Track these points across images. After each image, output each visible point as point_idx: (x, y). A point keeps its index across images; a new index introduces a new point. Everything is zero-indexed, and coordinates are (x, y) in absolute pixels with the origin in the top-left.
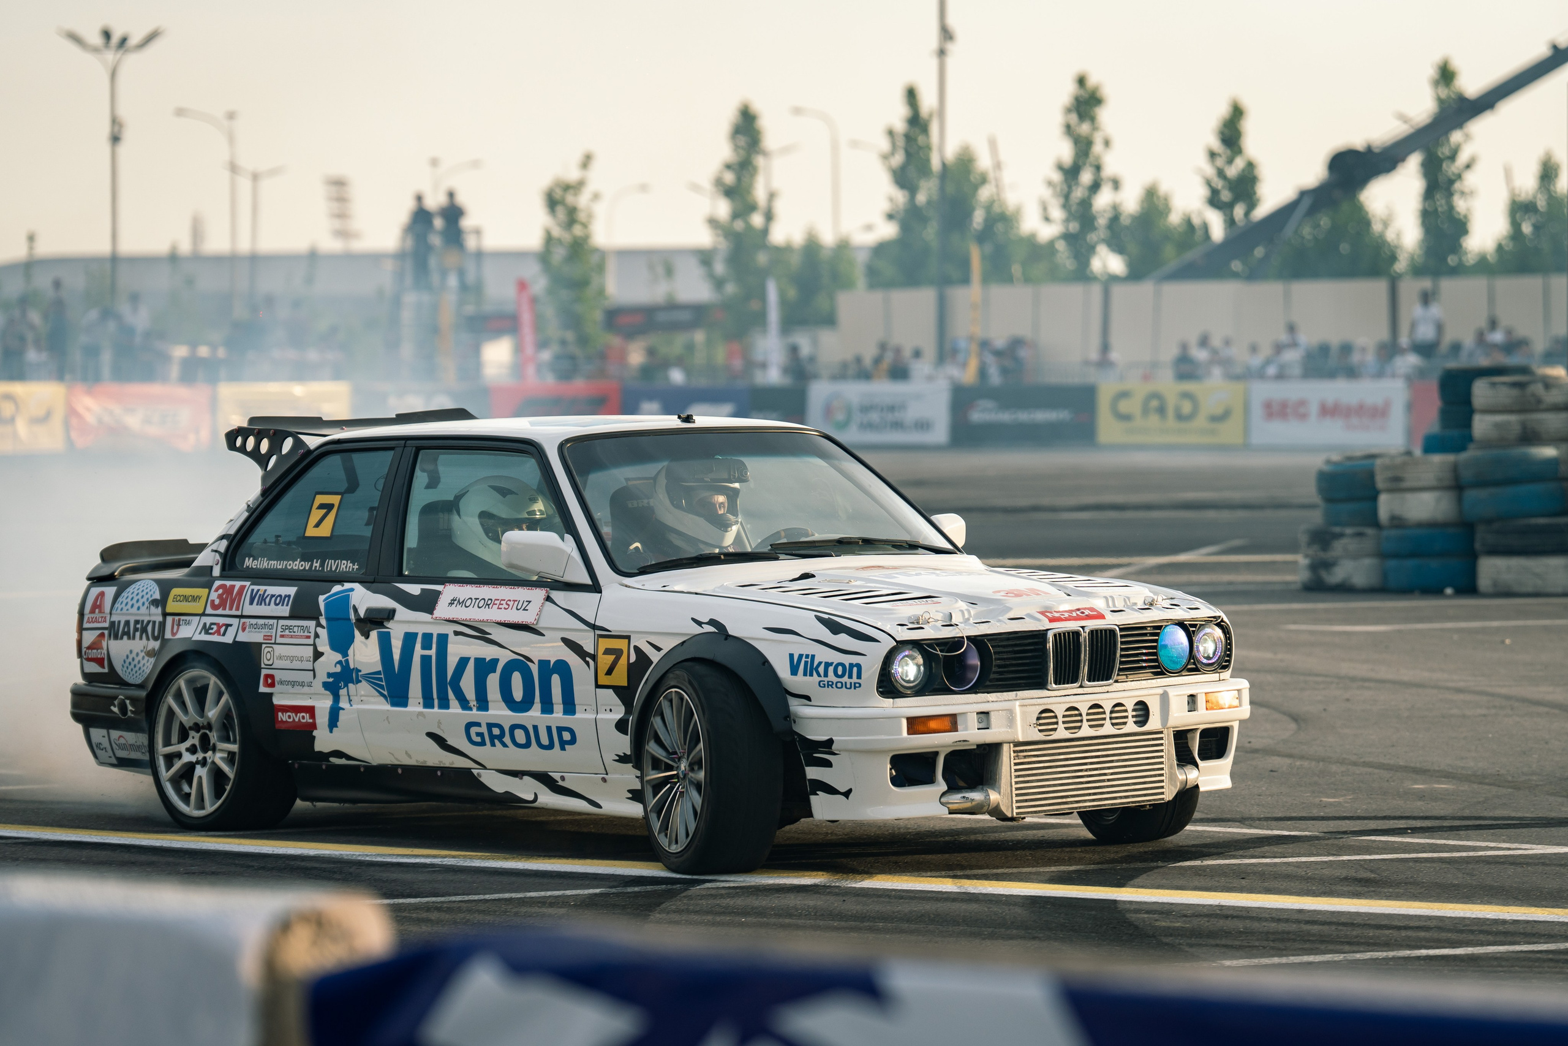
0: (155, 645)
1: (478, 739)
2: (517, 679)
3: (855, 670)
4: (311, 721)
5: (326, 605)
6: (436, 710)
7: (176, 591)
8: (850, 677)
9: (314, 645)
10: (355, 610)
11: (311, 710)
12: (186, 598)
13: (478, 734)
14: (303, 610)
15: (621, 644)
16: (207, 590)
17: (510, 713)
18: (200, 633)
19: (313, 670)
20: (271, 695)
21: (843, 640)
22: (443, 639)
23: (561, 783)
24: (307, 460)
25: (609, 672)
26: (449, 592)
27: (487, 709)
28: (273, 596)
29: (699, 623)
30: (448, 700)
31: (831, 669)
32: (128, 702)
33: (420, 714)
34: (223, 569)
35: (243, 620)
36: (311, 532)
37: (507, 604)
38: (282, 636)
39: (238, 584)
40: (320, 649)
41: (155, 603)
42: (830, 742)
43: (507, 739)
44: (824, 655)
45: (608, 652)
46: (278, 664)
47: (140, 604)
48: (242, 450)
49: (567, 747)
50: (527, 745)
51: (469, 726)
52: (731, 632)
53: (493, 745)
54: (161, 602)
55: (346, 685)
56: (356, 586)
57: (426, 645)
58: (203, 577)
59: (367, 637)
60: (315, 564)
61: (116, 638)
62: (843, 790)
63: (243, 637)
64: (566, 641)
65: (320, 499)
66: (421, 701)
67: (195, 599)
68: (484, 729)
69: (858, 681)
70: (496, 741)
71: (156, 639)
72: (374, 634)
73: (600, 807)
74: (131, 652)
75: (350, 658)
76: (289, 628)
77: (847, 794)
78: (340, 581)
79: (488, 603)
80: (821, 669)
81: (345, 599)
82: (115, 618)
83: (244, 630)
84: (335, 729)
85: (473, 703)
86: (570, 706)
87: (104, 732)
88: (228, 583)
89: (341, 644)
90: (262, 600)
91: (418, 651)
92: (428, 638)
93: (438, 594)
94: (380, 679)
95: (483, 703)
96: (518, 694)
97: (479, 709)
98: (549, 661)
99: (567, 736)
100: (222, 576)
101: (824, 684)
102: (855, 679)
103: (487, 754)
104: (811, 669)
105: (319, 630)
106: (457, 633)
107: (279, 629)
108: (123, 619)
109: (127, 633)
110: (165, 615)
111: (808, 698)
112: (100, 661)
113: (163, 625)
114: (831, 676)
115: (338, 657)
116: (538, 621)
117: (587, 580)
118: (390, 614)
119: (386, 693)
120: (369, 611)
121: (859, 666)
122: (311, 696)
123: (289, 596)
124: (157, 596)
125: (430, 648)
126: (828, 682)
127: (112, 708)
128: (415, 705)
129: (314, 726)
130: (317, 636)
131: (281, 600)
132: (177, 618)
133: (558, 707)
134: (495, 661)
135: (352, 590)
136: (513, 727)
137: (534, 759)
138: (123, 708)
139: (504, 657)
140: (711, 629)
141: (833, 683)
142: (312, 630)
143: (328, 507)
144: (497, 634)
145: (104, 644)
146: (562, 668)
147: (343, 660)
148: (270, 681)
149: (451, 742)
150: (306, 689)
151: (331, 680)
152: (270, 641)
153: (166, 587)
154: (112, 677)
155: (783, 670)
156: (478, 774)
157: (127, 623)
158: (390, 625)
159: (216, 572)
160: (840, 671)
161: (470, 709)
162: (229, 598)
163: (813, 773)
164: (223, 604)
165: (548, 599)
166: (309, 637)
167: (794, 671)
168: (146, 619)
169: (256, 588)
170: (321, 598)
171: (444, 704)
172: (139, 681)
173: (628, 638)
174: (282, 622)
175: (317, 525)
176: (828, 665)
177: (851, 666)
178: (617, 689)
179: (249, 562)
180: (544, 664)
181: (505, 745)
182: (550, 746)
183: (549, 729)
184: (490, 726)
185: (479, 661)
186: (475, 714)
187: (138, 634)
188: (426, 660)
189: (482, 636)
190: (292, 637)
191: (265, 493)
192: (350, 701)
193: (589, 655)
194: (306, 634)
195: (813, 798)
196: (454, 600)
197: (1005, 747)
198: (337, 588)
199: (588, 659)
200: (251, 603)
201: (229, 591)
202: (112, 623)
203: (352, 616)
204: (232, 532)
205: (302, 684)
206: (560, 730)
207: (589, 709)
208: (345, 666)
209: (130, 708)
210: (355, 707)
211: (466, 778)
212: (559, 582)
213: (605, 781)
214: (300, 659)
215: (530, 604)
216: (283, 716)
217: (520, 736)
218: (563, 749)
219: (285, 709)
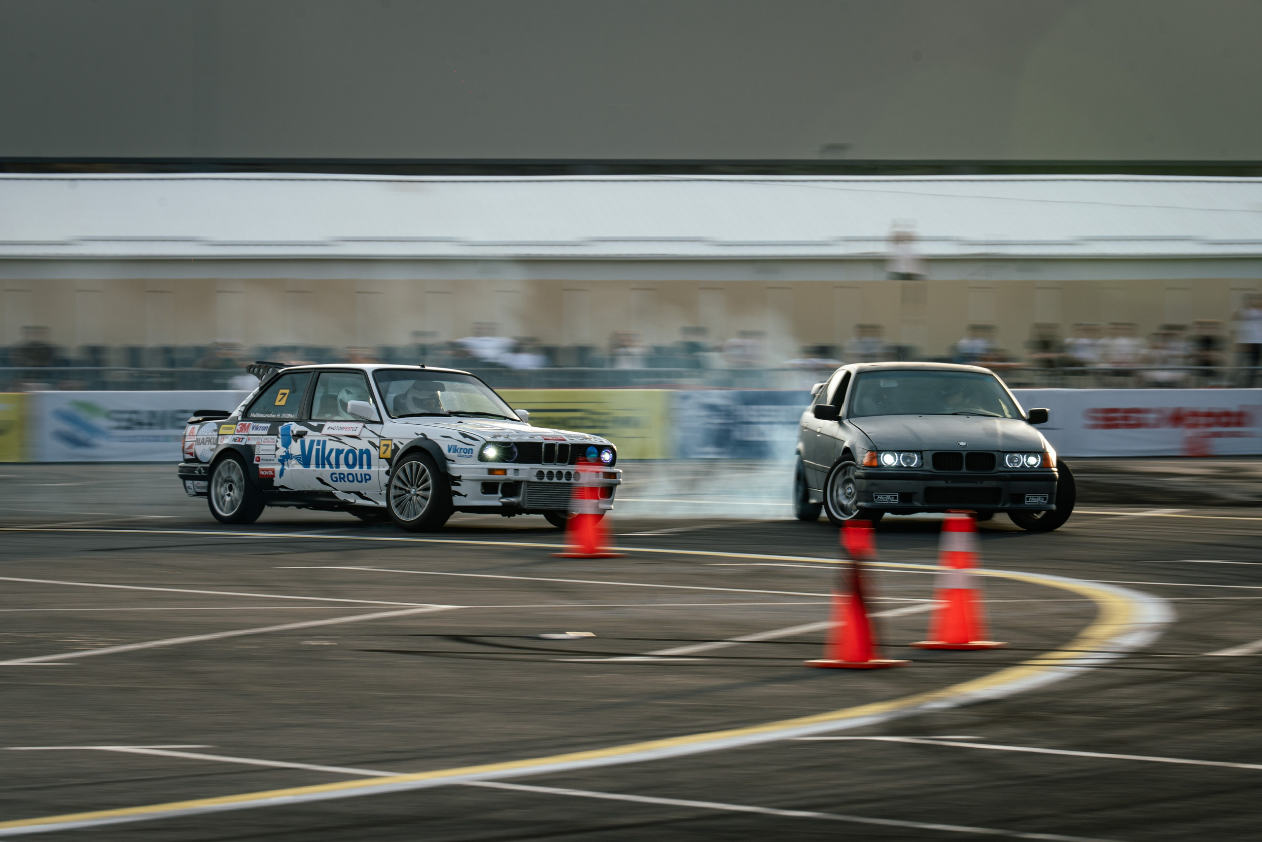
0: (214, 447)
1: (335, 479)
2: (351, 455)
4: (273, 474)
5: (282, 430)
6: (320, 469)
7: (224, 426)
8: (468, 453)
9: (276, 445)
10: (292, 431)
11: (273, 471)
12: (227, 429)
13: (335, 477)
14: (272, 432)
15: (389, 442)
16: (235, 425)
17: (347, 469)
18: (232, 442)
19: (275, 455)
20: (258, 465)
21: (468, 440)
22: (324, 442)
23: (365, 495)
24: (279, 377)
25: (384, 453)
26: (328, 425)
27: (339, 468)
28: (261, 427)
29: (417, 434)
30: (325, 465)
31: (462, 451)
32: (202, 469)
33: (315, 470)
34: (242, 417)
35: (249, 436)
36: (277, 403)
37: (349, 429)
38: (264, 442)
39: (248, 423)
40: (278, 446)
41: (215, 431)
42: (460, 477)
43: (346, 479)
44: (460, 445)
45: (384, 445)
46: (262, 453)
47: (209, 431)
49: (367, 481)
50: (353, 481)
51: (332, 474)
52: (428, 438)
53: (341, 481)
54: (218, 430)
55: (287, 460)
56: (293, 423)
57: (318, 444)
58: (235, 421)
59: (296, 442)
60: (278, 415)
61: (198, 445)
62: (464, 494)
63: (248, 443)
64: (370, 442)
65: (282, 391)
66: (315, 465)
67: (231, 429)
68: (337, 476)
69: (472, 455)
70: (342, 480)
71: (214, 444)
72: (299, 441)
73: (378, 504)
74: (204, 450)
75: (289, 450)
76: (267, 439)
77: (465, 496)
78: (287, 422)
79: (342, 428)
80: (459, 451)
81: (288, 428)
82: (198, 437)
83: (249, 440)
84: (282, 477)
85: (334, 466)
86: (369, 465)
87: (191, 482)
88: (244, 423)
89: (286, 444)
90: (257, 428)
91: (315, 447)
92: (319, 442)
93: (323, 426)
94: (300, 458)
95: (338, 465)
96: (351, 462)
97: (337, 468)
98: (363, 449)
100: (241, 421)
101: (460, 456)
102: (470, 454)
103: (339, 485)
104: (455, 450)
105: (278, 439)
106: (330, 440)
107: (263, 439)
108: (201, 437)
109: (203, 443)
110: (219, 435)
111: (453, 461)
112: (191, 454)
113: (218, 439)
114: (462, 454)
115: (285, 449)
116: (360, 434)
117: (379, 420)
118: (305, 433)
119: (302, 463)
120: (298, 432)
121: (472, 450)
122: (273, 464)
123: (267, 427)
125: (319, 445)
127: (196, 472)
128: (313, 467)
129: (274, 476)
130: (277, 441)
131: (264, 428)
132: (223, 436)
133: (365, 467)
134: (343, 450)
135: (292, 424)
136: (348, 474)
137: (355, 486)
138: (200, 471)
139: (347, 448)
140: (421, 436)
142: (275, 440)
143: (284, 394)
144: (344, 440)
145: (194, 447)
146: (368, 452)
147: (287, 451)
148: (258, 459)
149: (325, 481)
150: (272, 462)
151: (281, 458)
152: (259, 444)
153: (219, 425)
154: (196, 460)
155: (445, 450)
156: (335, 493)
157: (203, 439)
158: (305, 437)
159: (240, 418)
160: (465, 451)
161: (333, 468)
162: (244, 427)
163: (454, 488)
164: (241, 430)
165: (364, 427)
166: (274, 442)
167: (449, 451)
168: (211, 437)
169: (255, 424)
170: (280, 428)
171: (323, 466)
172: (206, 461)
173: (392, 440)
174: (264, 437)
175: (280, 401)
176: (461, 449)
177: (470, 449)
178: (387, 459)
179: (253, 415)
180: (361, 450)
181: (345, 481)
182: (361, 481)
183: (361, 474)
184: (340, 474)
185: (337, 450)
186: (335, 470)
187: (207, 443)
188: (318, 450)
189: (339, 441)
190: (267, 442)
191: (261, 389)
192: (288, 466)
193: (377, 447)
195: (454, 498)
196: (329, 428)
197: (523, 483)
198: (286, 424)
200: (253, 429)
201: (244, 425)
202: (197, 439)
203: (291, 434)
204: (247, 404)
205: (270, 460)
206: (365, 475)
207: (376, 466)
208: (287, 453)
209: (202, 471)
210: (290, 468)
211: (330, 494)
212: (369, 420)
213: (380, 494)
214: (270, 450)
215: (356, 428)
216: (262, 473)
217: (351, 478)
218: (366, 482)
219: (263, 470)
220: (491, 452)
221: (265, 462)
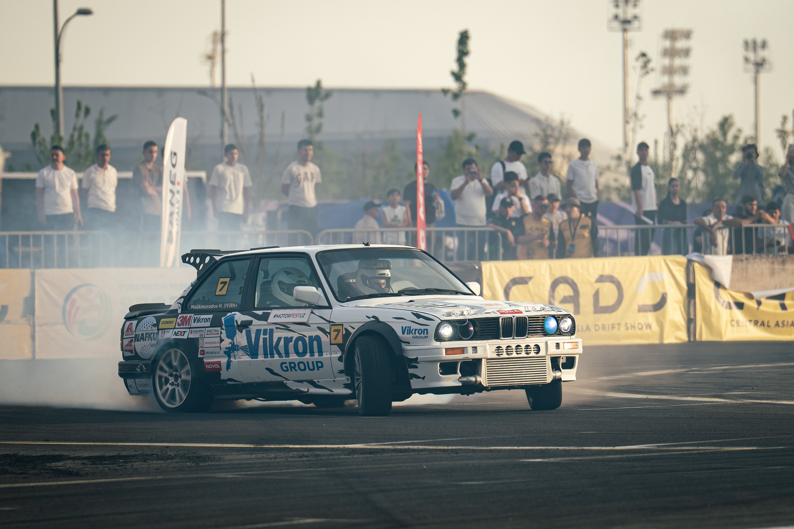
0: (154, 342)
1: (286, 369)
2: (300, 343)
3: (426, 331)
4: (219, 367)
5: (225, 321)
6: (269, 358)
7: (163, 320)
8: (424, 334)
9: (220, 337)
10: (237, 321)
11: (219, 363)
12: (167, 322)
13: (286, 367)
14: (215, 323)
15: (340, 328)
16: (176, 318)
18: (174, 336)
19: (220, 347)
20: (203, 358)
21: (421, 321)
22: (271, 331)
23: (318, 384)
24: (215, 266)
25: (335, 339)
26: (274, 312)
27: (288, 356)
28: (203, 319)
29: (369, 318)
30: (273, 354)
31: (417, 331)
32: (143, 366)
33: (263, 361)
34: (182, 310)
35: (191, 329)
36: (218, 293)
37: (296, 315)
38: (207, 334)
39: (189, 315)
40: (222, 338)
41: (154, 325)
42: (417, 358)
43: (297, 368)
44: (414, 326)
45: (335, 331)
46: (206, 345)
47: (148, 326)
48: (189, 262)
49: (320, 369)
50: (305, 369)
51: (282, 364)
52: (380, 320)
53: (291, 370)
54: (156, 325)
55: (233, 352)
56: (237, 313)
57: (265, 334)
58: (174, 313)
59: (241, 332)
60: (220, 306)
61: (138, 341)
62: (422, 376)
63: (191, 336)
64: (320, 329)
65: (222, 280)
66: (263, 356)
67: (171, 322)
68: (288, 365)
69: (427, 335)
70: (293, 369)
71: (154, 339)
72: (244, 331)
73: (332, 391)
74: (144, 346)
75: (235, 341)
76: (210, 331)
77: (423, 378)
78: (231, 312)
79: (289, 316)
80: (413, 332)
81: (232, 318)
82: (137, 333)
83: (191, 333)
84: (229, 369)
85: (283, 355)
86: (321, 353)
87: (133, 380)
88: (184, 315)
89: (231, 336)
90: (199, 321)
91: (262, 336)
92: (265, 330)
94: (247, 348)
95: (287, 354)
96: (301, 350)
97: (286, 356)
98: (312, 336)
99: (320, 365)
100: (182, 313)
101: (414, 337)
102: (425, 335)
103: (289, 374)
104: (410, 332)
105: (222, 330)
106: (277, 328)
107: (206, 332)
108: (141, 333)
109: (143, 339)
110: (158, 330)
111: (409, 343)
112: (131, 351)
113: (159, 333)
114: (417, 334)
115: (230, 341)
116: (308, 321)
117: (327, 305)
118: (250, 323)
119: (249, 354)
120: (242, 322)
121: (427, 330)
122: (219, 357)
123: (210, 318)
124: (155, 322)
125: (267, 335)
126: (416, 336)
127: (137, 369)
128: (261, 358)
129: (220, 369)
130: (221, 333)
131: (206, 320)
132: (163, 331)
133: (316, 354)
134: (292, 338)
135: (235, 314)
136: (299, 363)
137: (307, 375)
138: (141, 369)
139: (295, 336)
140: (373, 319)
141: (417, 336)
142: (219, 331)
143: (225, 283)
144: (292, 327)
145: (133, 344)
146: (318, 338)
147: (232, 342)
148: (202, 353)
149: (275, 371)
150: (217, 355)
151: (227, 350)
152: (202, 337)
153: (158, 319)
154: (137, 356)
155: (399, 332)
156: (287, 383)
157: (143, 334)
158: (251, 327)
159: (179, 311)
160: (420, 331)
161: (282, 357)
162: (185, 321)
163: (411, 371)
164: (182, 324)
165: (312, 312)
166: (218, 334)
167: (403, 333)
168: (150, 332)
169: (196, 316)
170: (223, 318)
171: (272, 356)
172: (148, 357)
173: (342, 325)
174: (207, 329)
175: (220, 290)
176: (416, 330)
177: (424, 330)
178: (338, 345)
179: (192, 307)
180: (310, 337)
181: (296, 370)
182: (314, 369)
183: (313, 362)
184: (290, 363)
185: (286, 338)
186: (284, 359)
187: (147, 338)
188: (265, 340)
189: (287, 329)
190: (211, 334)
191: (198, 277)
192: (235, 358)
193: (328, 332)
194: (217, 333)
195: (411, 380)
196: (275, 315)
197: (483, 360)
198: (229, 314)
199: (327, 334)
200: (194, 322)
201: (185, 318)
202: (136, 335)
203: (235, 324)
204: (185, 295)
205: (216, 353)
206: (317, 362)
207: (328, 353)
208: (233, 344)
209: (144, 368)
210: (237, 360)
211: (281, 385)
212: (316, 306)
213: (334, 381)
214: (215, 343)
215: (305, 315)
216: (208, 367)
217: (302, 366)
218: (318, 370)
219: (209, 363)
220: (447, 331)
221: (210, 355)
